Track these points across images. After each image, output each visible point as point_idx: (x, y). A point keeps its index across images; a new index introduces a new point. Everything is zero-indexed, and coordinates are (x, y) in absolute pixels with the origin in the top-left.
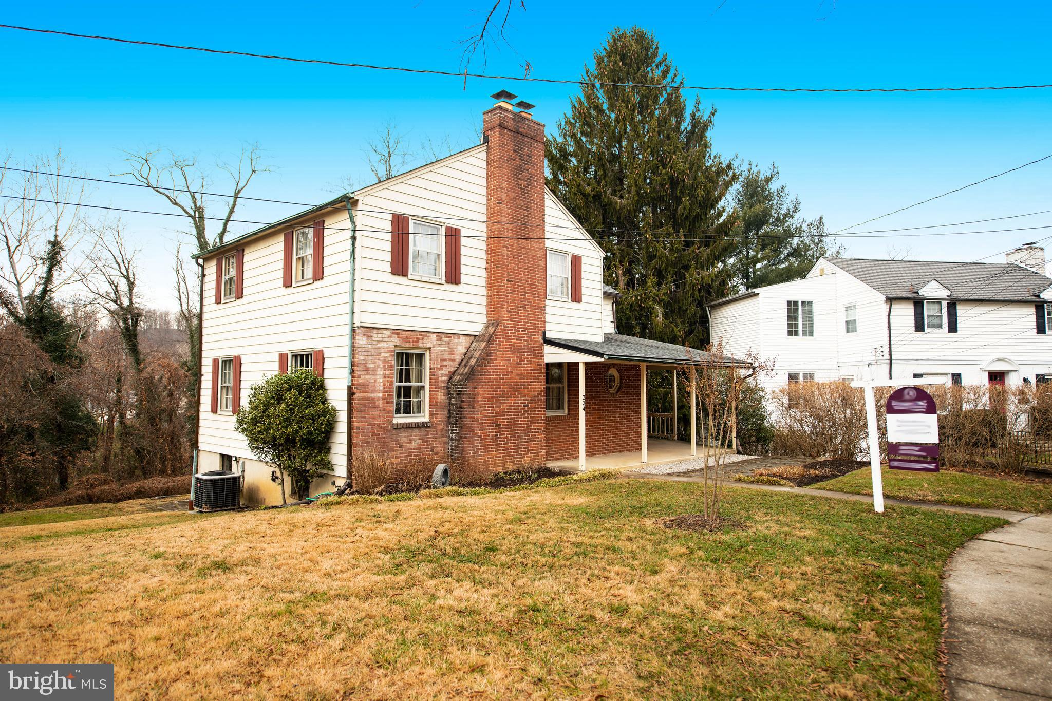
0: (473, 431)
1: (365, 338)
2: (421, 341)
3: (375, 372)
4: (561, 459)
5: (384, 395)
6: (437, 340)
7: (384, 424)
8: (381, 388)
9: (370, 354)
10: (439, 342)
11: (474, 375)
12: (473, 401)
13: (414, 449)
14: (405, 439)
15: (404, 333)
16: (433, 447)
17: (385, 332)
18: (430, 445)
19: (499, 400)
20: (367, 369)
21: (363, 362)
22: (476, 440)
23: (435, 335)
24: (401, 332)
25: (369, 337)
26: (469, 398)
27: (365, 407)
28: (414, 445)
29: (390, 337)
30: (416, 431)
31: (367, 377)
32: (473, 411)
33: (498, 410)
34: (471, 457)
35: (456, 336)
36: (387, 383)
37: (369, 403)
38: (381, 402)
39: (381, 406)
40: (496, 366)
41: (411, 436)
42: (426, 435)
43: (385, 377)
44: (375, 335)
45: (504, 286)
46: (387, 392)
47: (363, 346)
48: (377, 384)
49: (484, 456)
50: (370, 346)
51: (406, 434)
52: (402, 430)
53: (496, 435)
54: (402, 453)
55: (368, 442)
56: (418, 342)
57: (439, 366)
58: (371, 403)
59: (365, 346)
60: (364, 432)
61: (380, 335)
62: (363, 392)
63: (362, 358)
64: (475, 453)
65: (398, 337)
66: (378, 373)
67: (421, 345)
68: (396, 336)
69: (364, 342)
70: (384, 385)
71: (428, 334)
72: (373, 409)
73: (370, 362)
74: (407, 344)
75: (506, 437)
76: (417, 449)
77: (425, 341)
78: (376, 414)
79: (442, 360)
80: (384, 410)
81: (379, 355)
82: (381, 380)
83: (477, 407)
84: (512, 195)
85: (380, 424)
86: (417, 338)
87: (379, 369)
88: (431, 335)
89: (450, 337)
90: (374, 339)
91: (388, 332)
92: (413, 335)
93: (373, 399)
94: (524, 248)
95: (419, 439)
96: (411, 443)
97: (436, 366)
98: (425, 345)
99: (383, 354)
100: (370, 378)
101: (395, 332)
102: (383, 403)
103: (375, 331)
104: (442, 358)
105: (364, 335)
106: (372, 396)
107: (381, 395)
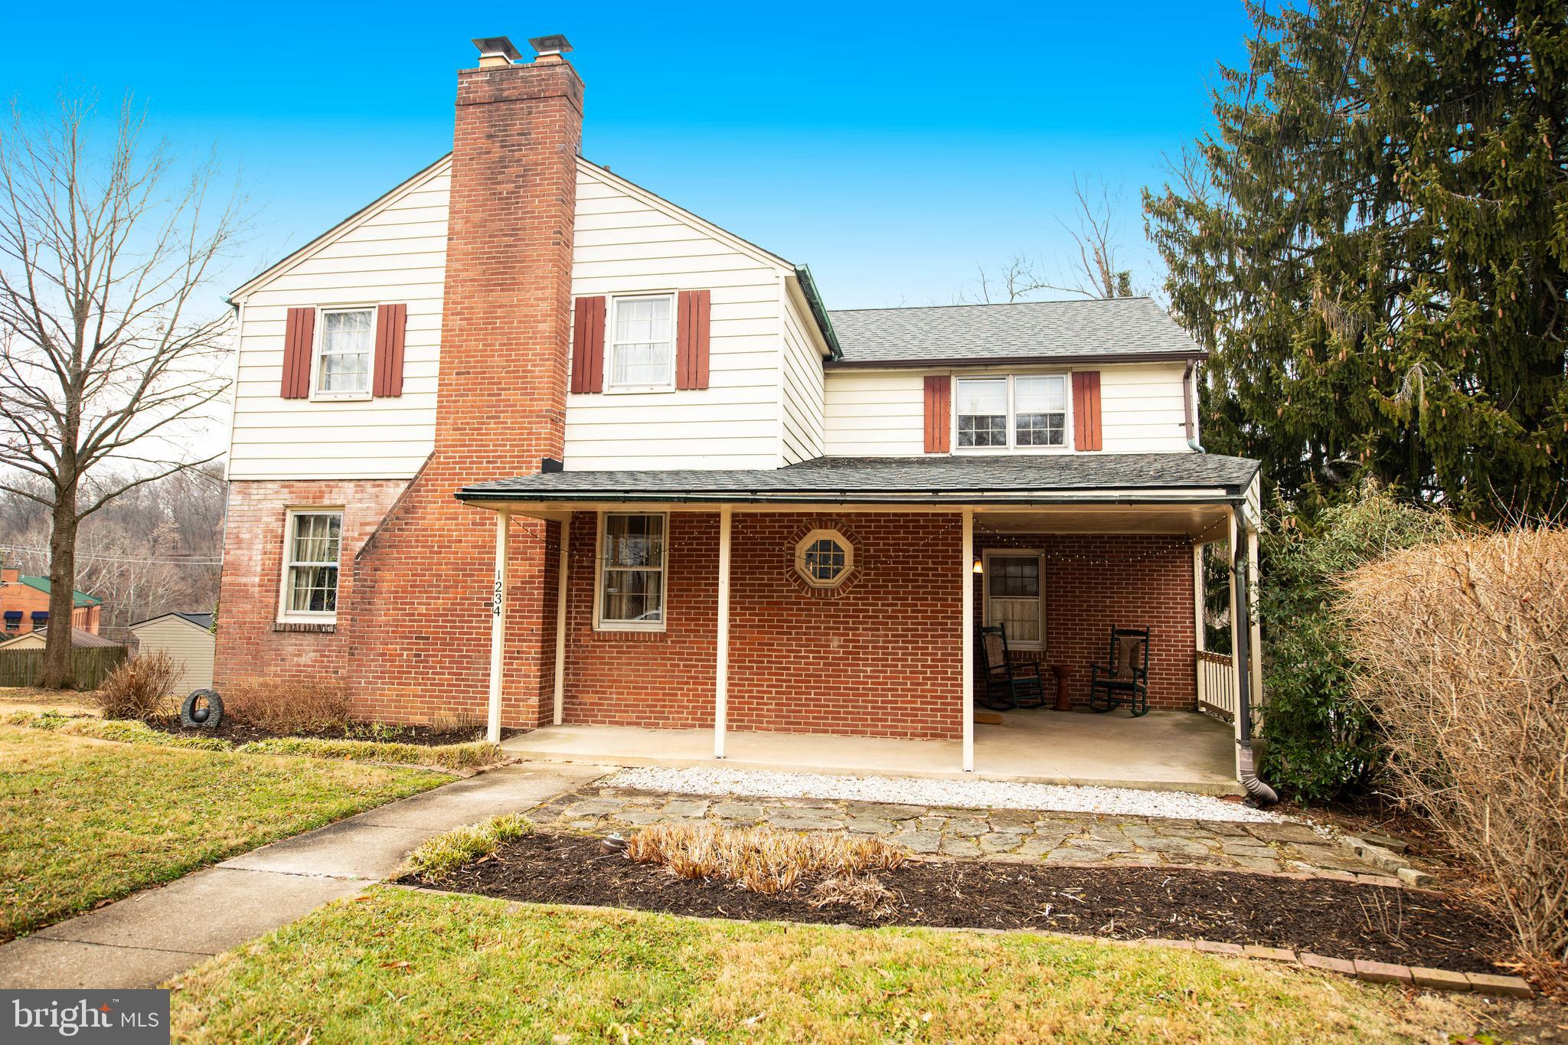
0: (366, 643)
1: (240, 497)
2: (327, 496)
3: (251, 544)
4: (638, 724)
5: (261, 580)
6: (356, 492)
7: (260, 623)
8: (259, 569)
9: (245, 519)
10: (359, 496)
11: (375, 547)
12: (372, 592)
13: (304, 666)
14: (291, 649)
15: (300, 484)
16: (338, 667)
17: (270, 485)
18: (332, 662)
19: (426, 592)
20: (239, 541)
21: (235, 531)
22: (373, 660)
23: (352, 485)
24: (295, 484)
25: (246, 495)
26: (364, 586)
27: (233, 596)
28: (307, 659)
29: (277, 492)
30: (310, 639)
31: (238, 552)
32: (370, 610)
33: (423, 609)
34: (363, 689)
35: (391, 484)
36: (267, 562)
37: (238, 591)
38: (257, 589)
39: (257, 596)
40: (424, 530)
41: (301, 645)
42: (328, 646)
43: (265, 553)
44: (255, 492)
45: (451, 385)
46: (267, 575)
47: (237, 508)
48: (252, 563)
49: (390, 692)
50: (246, 508)
51: (293, 641)
52: (287, 634)
53: (416, 656)
54: (285, 671)
55: (233, 648)
56: (322, 497)
57: (356, 534)
58: (242, 591)
59: (239, 508)
60: (229, 633)
61: (262, 491)
62: (232, 574)
63: (233, 525)
64: (370, 683)
65: (290, 493)
66: (255, 547)
67: (326, 502)
68: (286, 490)
69: (238, 503)
70: (264, 564)
71: (340, 484)
72: (246, 601)
73: (244, 530)
74: (304, 502)
75: (440, 662)
76: (309, 666)
77: (334, 495)
78: (248, 607)
79: (362, 524)
80: (261, 602)
81: (259, 520)
82: (259, 557)
83: (379, 603)
84: (476, 217)
85: (252, 623)
86: (321, 492)
87: (257, 541)
88: (346, 484)
89: (381, 486)
90: (253, 497)
91: (275, 486)
92: (314, 486)
93: (245, 585)
94: (500, 307)
95: (314, 651)
96: (299, 655)
97: (350, 534)
98: (333, 502)
99: (265, 519)
100: (242, 555)
101: (287, 484)
102: (260, 592)
103: (255, 485)
104: (363, 521)
105: (239, 492)
106: (243, 580)
107: (257, 580)
